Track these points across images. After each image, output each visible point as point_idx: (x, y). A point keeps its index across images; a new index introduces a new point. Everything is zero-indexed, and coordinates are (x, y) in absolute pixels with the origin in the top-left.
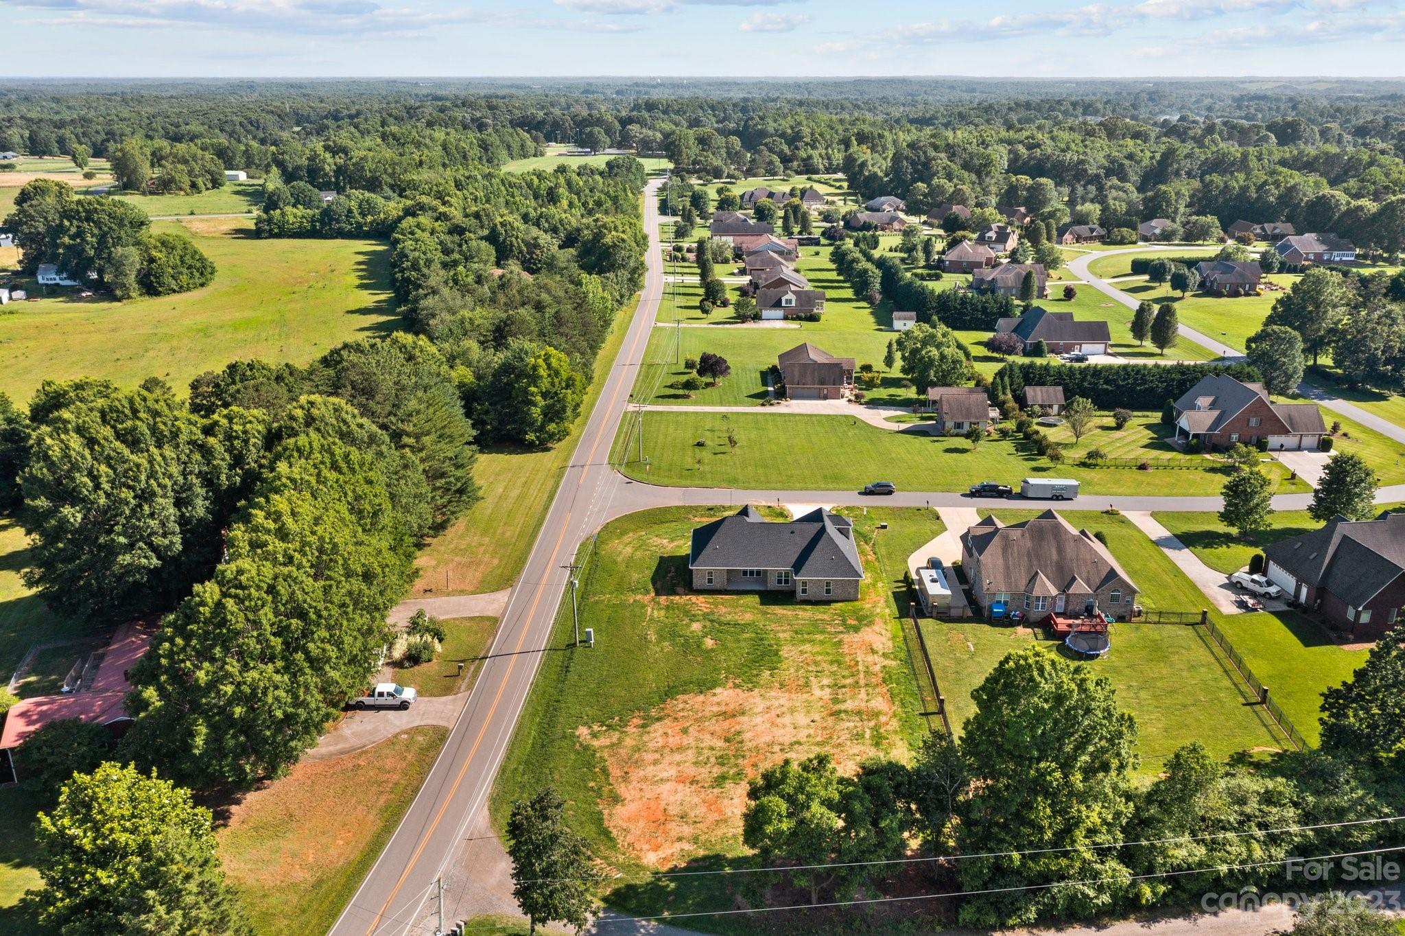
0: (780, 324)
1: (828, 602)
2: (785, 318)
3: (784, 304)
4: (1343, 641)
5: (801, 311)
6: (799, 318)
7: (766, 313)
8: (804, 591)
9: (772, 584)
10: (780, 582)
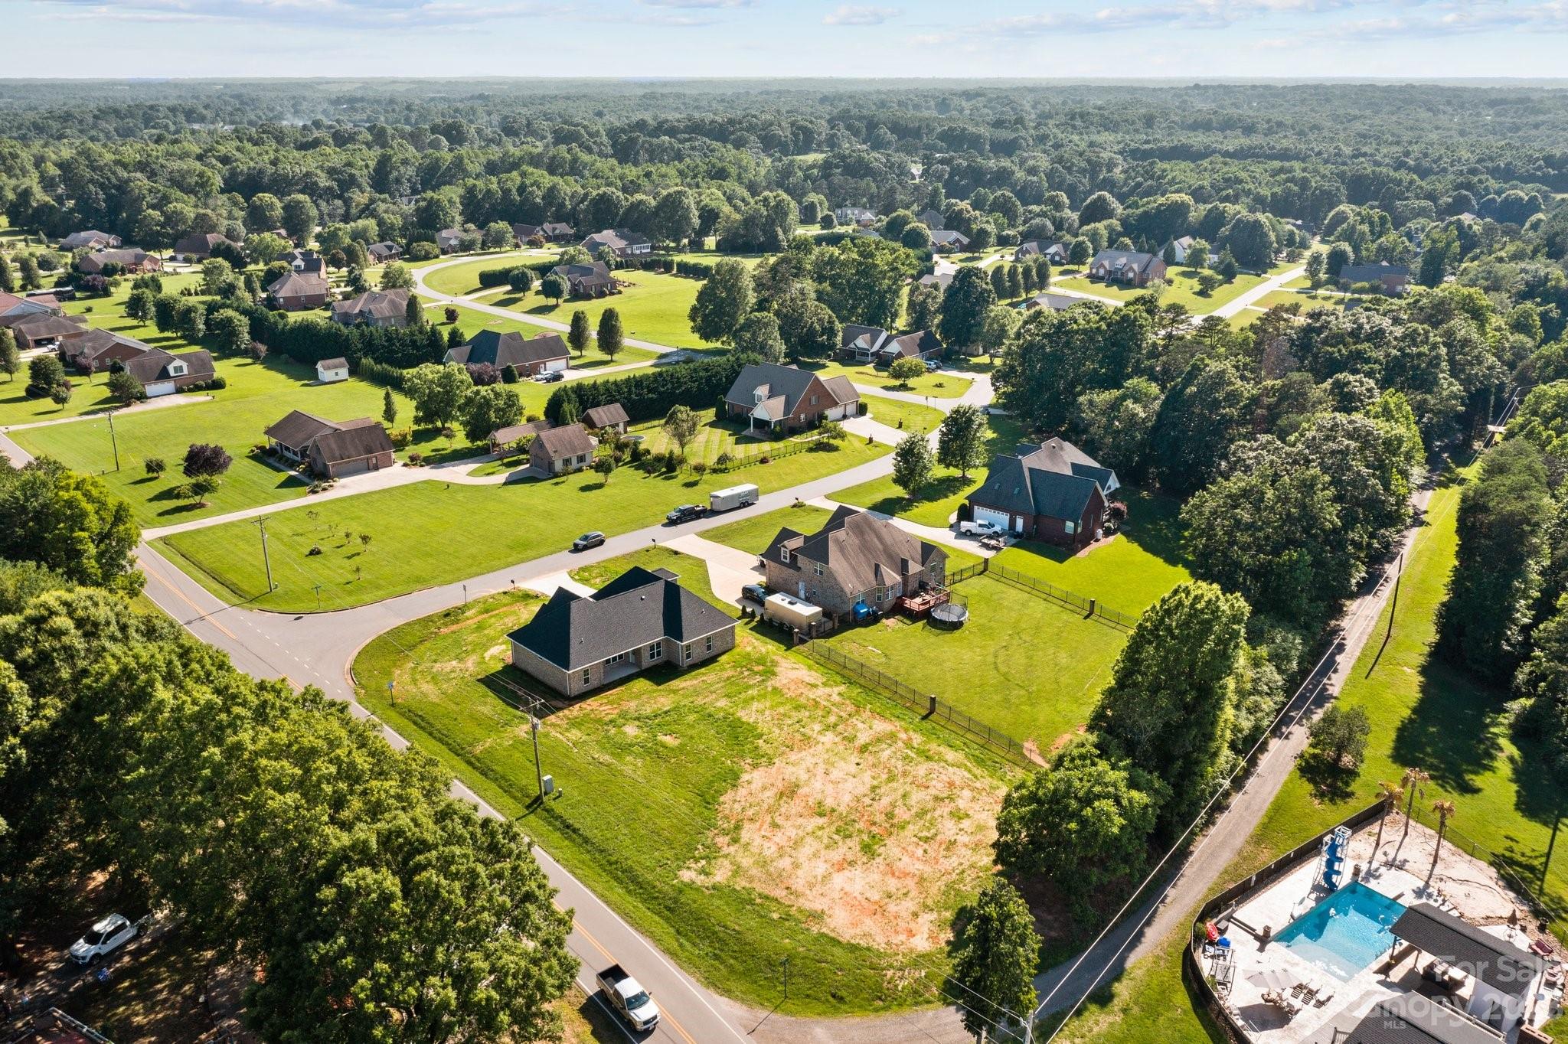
0: (181, 400)
1: (712, 660)
2: (179, 391)
3: (172, 373)
4: (1074, 552)
5: (198, 379)
6: (198, 388)
7: (151, 389)
8: (688, 656)
9: (647, 662)
10: (652, 656)
